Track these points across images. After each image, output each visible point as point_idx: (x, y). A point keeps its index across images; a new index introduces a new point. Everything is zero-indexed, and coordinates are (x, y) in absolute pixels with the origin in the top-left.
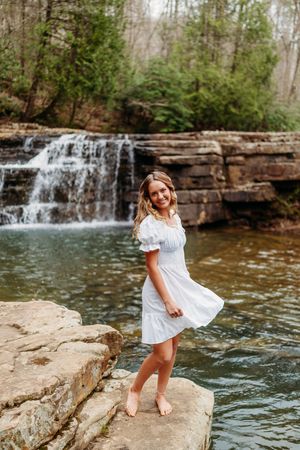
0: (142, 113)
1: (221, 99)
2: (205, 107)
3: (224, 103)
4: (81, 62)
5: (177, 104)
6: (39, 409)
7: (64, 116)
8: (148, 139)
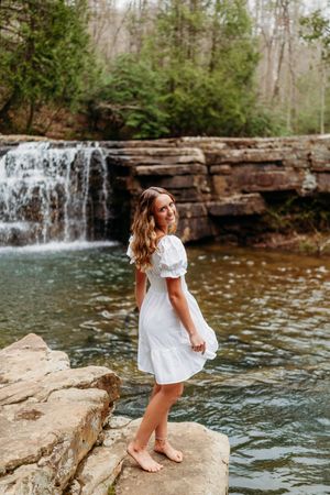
0: (111, 118)
1: (199, 100)
2: (181, 109)
3: (203, 105)
4: (39, 58)
5: (150, 107)
6: (37, 474)
7: (20, 121)
8: (122, 147)
